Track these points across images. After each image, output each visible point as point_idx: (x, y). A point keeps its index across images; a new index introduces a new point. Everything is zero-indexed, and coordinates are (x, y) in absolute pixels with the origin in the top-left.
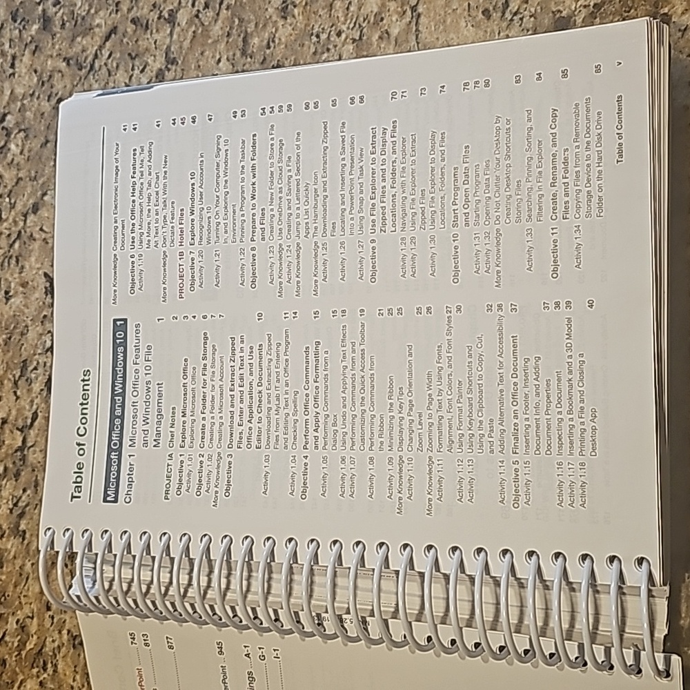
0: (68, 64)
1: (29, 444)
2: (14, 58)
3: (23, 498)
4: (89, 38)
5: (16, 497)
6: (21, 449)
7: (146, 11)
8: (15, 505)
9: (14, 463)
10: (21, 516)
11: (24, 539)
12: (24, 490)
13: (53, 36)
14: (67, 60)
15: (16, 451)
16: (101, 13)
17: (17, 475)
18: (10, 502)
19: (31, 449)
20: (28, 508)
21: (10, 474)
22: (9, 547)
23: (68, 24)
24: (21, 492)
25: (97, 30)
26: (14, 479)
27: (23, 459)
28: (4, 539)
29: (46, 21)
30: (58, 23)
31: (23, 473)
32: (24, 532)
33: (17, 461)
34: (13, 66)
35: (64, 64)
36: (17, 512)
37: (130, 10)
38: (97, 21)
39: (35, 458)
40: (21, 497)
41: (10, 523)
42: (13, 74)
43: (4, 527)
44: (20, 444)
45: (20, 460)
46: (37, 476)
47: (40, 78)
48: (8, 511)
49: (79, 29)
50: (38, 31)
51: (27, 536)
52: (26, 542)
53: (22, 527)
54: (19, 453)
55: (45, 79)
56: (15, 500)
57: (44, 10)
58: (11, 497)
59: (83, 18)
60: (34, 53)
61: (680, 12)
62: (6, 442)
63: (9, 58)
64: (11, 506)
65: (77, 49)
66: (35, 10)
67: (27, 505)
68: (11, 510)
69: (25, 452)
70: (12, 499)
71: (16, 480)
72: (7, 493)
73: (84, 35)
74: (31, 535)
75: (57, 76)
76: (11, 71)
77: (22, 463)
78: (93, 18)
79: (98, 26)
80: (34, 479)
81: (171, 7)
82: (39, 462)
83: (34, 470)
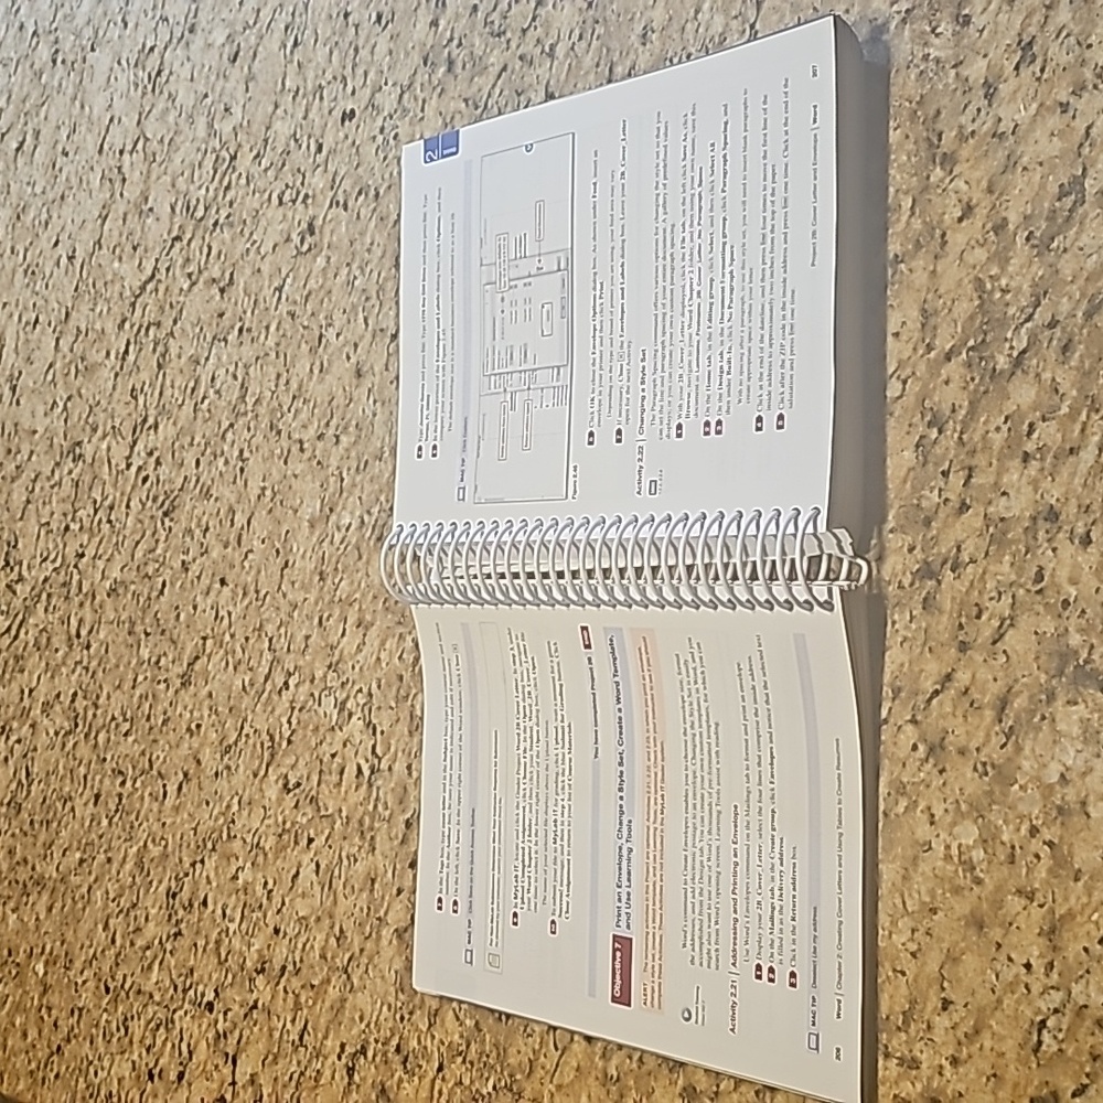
0: (467, 105)
2: (424, 101)
4: (484, 77)
7: (531, 46)
13: (456, 77)
14: (466, 101)
16: (495, 52)
23: (468, 66)
25: (491, 69)
29: (451, 63)
30: (459, 64)
34: (423, 110)
35: (463, 105)
37: (518, 47)
38: (492, 60)
42: (422, 118)
47: (444, 119)
49: (477, 69)
50: (444, 75)
55: (448, 120)
57: (449, 54)
59: (480, 58)
60: (440, 95)
61: (979, 11)
63: (420, 102)
65: (475, 89)
66: (442, 52)
73: (480, 74)
75: (458, 117)
76: (421, 115)
78: (488, 58)
79: (493, 65)
81: (551, 41)
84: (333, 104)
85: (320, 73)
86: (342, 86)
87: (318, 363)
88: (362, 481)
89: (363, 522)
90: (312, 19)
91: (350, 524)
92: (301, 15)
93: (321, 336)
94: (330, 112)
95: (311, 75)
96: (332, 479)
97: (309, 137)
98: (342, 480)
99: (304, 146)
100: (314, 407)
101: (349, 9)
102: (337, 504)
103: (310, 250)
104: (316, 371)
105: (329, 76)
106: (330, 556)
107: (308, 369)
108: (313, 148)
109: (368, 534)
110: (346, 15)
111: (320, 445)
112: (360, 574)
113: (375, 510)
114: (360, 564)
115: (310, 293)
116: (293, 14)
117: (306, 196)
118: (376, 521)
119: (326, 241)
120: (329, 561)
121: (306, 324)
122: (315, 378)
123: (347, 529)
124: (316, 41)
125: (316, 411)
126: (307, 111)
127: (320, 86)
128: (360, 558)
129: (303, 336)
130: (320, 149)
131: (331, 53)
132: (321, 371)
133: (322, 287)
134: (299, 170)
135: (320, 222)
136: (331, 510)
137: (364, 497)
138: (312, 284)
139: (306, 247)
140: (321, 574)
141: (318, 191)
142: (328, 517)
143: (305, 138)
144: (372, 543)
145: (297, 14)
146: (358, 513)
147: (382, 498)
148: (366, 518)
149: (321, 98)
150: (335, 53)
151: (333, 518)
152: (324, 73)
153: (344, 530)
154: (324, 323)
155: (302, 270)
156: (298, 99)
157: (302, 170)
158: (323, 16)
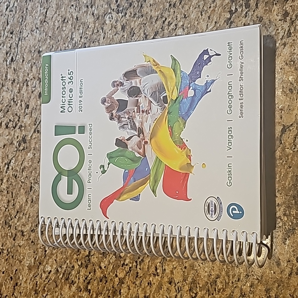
1: (92, 254)
3: (90, 276)
5: (86, 275)
6: (88, 256)
8: (86, 279)
9: (85, 261)
10: (89, 283)
11: (90, 293)
12: (90, 273)
15: (86, 257)
17: (87, 267)
18: (84, 277)
19: (92, 256)
20: (91, 281)
21: (84, 266)
22: (84, 295)
24: (88, 273)
26: (85, 268)
27: (89, 260)
28: (81, 292)
31: (89, 266)
32: (90, 290)
33: (86, 261)
36: (87, 281)
39: (94, 260)
40: (88, 276)
41: (84, 286)
43: (81, 287)
44: (88, 254)
45: (88, 260)
46: (95, 268)
48: (83, 281)
51: (91, 292)
52: (91, 294)
53: (89, 288)
54: (87, 258)
56: (86, 277)
58: (84, 275)
62: (82, 253)
64: (84, 279)
67: (91, 279)
68: (84, 281)
69: (90, 257)
70: (85, 276)
71: (86, 269)
72: (83, 274)
74: (93, 292)
77: (88, 262)
80: (94, 268)
82: (96, 262)
83: (93, 265)
84: (34, 89)
85: (26, 75)
86: (38, 82)
87: (30, 199)
88: (56, 253)
89: (58, 270)
90: (21, 52)
91: (51, 271)
92: (14, 49)
93: (31, 187)
94: (32, 92)
95: (21, 75)
96: (40, 250)
97: (21, 101)
98: (46, 251)
99: (18, 105)
100: (28, 217)
101: (41, 49)
102: (43, 261)
103: (24, 149)
104: (29, 202)
105: (31, 76)
106: (41, 283)
107: (25, 201)
108: (23, 105)
109: (61, 276)
110: (39, 52)
111: (33, 234)
112: (57, 294)
113: (64, 266)
114: (57, 289)
115: (25, 168)
116: (10, 47)
117: (21, 126)
118: (65, 271)
119: (32, 146)
120: (40, 286)
121: (23, 180)
122: (29, 205)
123: (49, 273)
124: (23, 61)
125: (30, 219)
126: (19, 90)
127: (26, 80)
128: (57, 286)
129: (21, 186)
130: (27, 107)
131: (32, 67)
132: (32, 202)
133: (31, 165)
134: (16, 115)
135: (29, 138)
136: (40, 264)
137: (58, 260)
138: (25, 164)
139: (21, 148)
140: (36, 291)
141: (27, 125)
142: (38, 266)
143: (19, 101)
144: (63, 281)
145: (12, 47)
146: (55, 266)
147: (68, 262)
148: (59, 269)
149: (27, 85)
150: (34, 67)
151: (41, 267)
152: (28, 75)
153: (47, 273)
154: (33, 181)
155: (20, 157)
156: (15, 84)
157: (18, 115)
158: (27, 50)
